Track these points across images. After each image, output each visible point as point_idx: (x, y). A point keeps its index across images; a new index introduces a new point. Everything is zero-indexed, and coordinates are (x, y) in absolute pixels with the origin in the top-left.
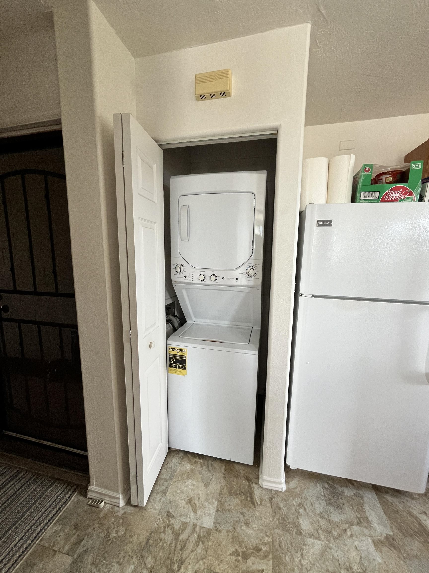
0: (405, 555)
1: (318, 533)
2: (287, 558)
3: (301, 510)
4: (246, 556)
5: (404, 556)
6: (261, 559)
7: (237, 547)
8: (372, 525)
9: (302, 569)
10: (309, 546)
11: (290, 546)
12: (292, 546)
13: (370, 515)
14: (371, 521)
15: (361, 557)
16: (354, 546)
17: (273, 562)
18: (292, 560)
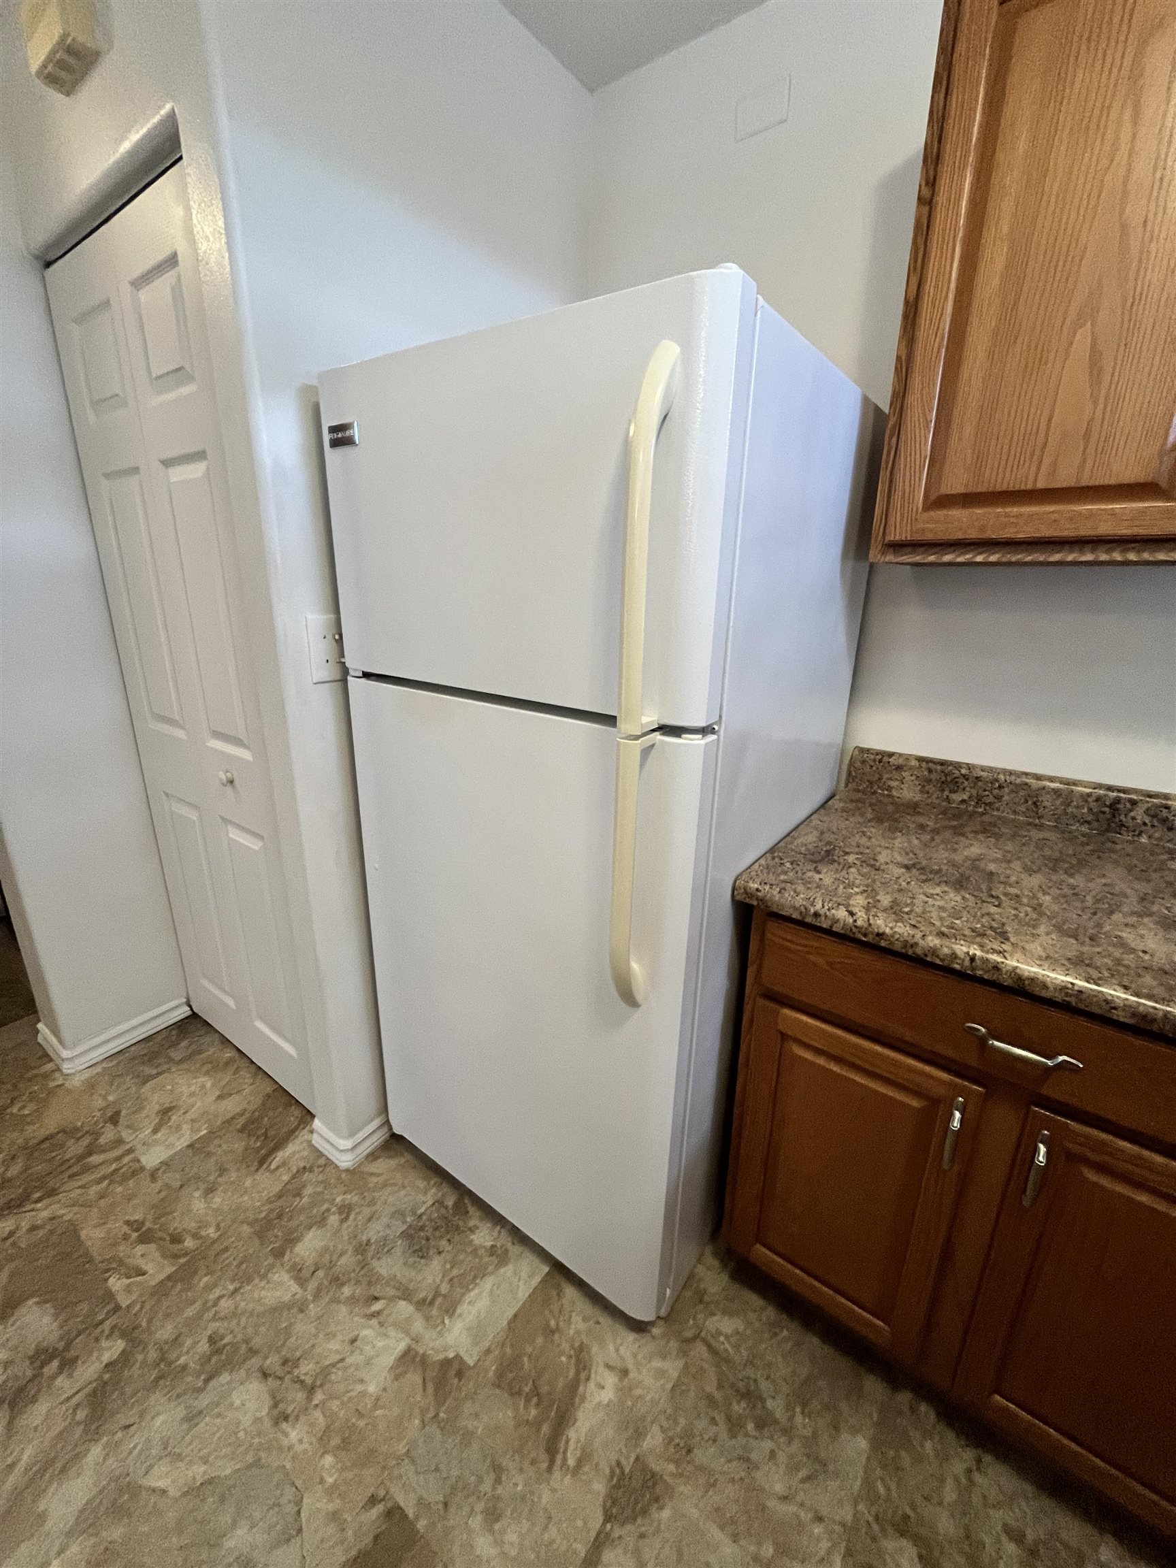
0: (442, 1415)
1: (314, 1272)
2: (205, 1279)
3: (334, 1219)
4: (145, 1238)
5: (437, 1415)
6: (163, 1257)
7: (150, 1217)
8: (450, 1321)
9: (208, 1310)
10: (268, 1282)
11: (235, 1263)
12: (238, 1266)
13: (469, 1303)
14: (456, 1314)
15: (342, 1360)
16: (356, 1333)
17: (176, 1271)
18: (209, 1288)
